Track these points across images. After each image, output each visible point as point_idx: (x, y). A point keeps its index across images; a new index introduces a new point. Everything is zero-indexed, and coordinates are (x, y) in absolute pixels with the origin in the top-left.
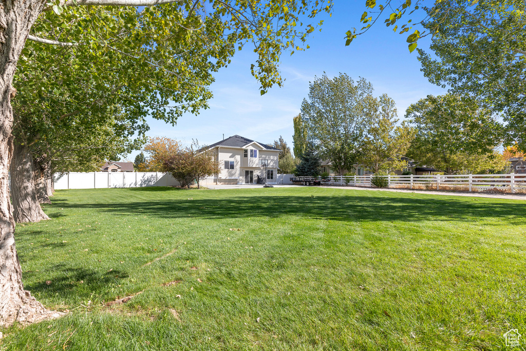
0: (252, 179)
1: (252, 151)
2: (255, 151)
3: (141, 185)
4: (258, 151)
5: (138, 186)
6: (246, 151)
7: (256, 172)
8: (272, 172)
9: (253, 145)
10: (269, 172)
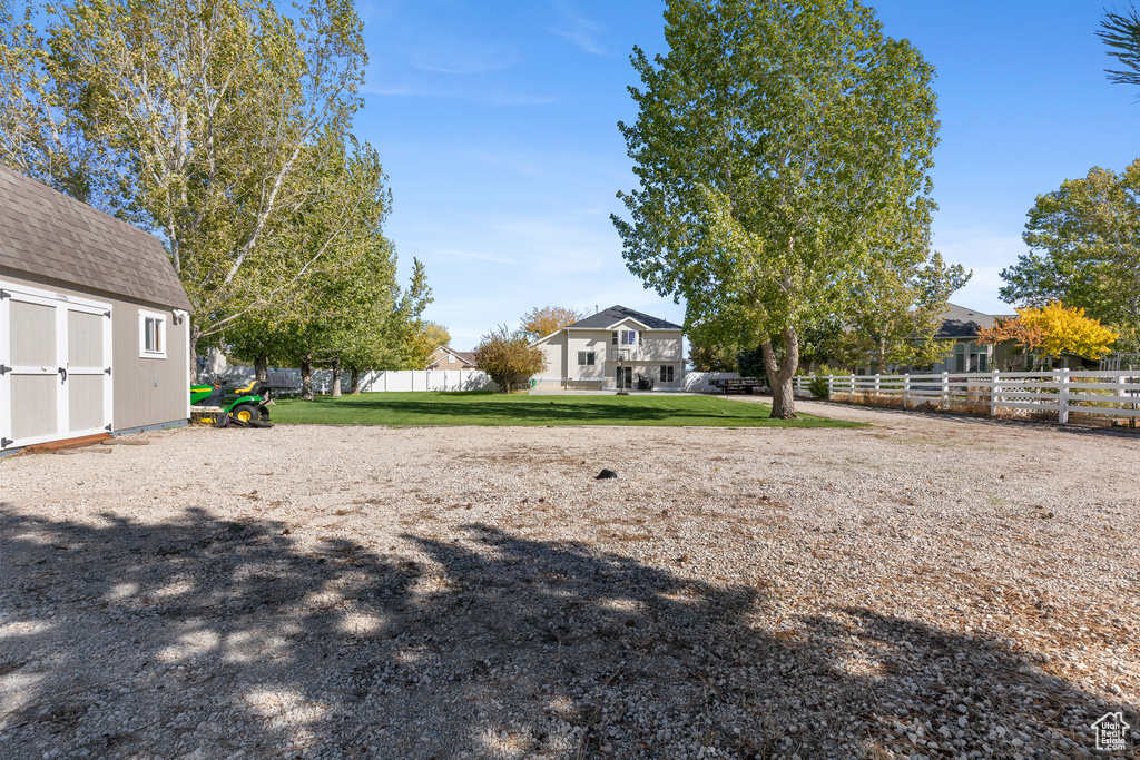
0: (629, 380)
1: (625, 333)
2: (633, 333)
3: (467, 388)
4: (637, 334)
5: (462, 389)
6: (615, 334)
7: (637, 370)
8: (671, 369)
9: (628, 323)
10: (663, 369)
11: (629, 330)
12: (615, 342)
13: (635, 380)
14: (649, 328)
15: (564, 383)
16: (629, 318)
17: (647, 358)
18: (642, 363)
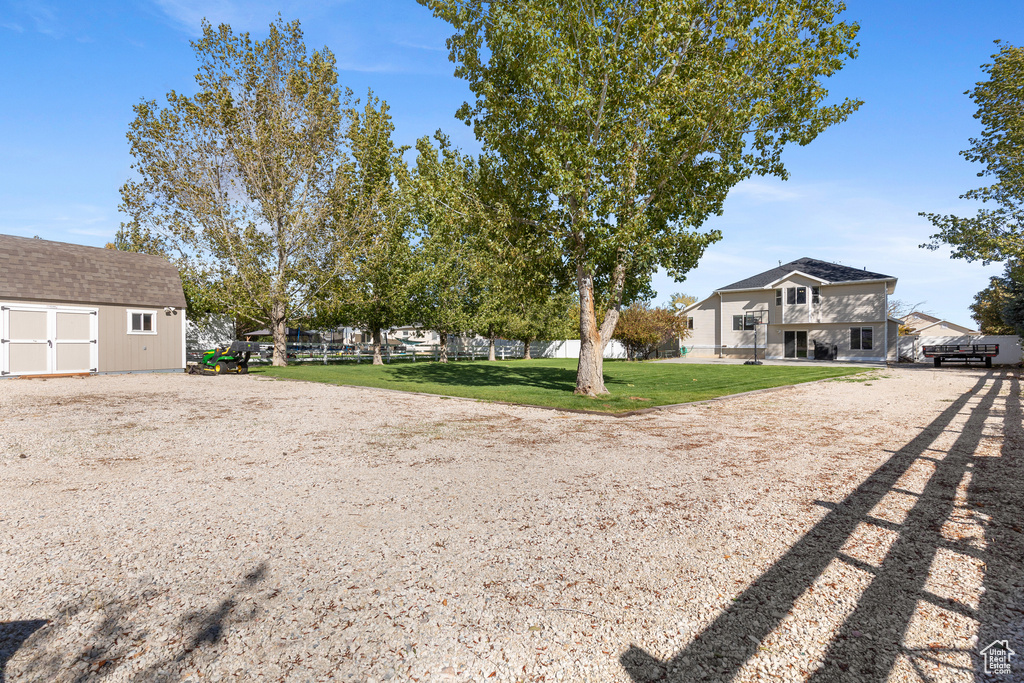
0: (803, 347)
1: (791, 290)
2: (803, 291)
4: (809, 290)
6: (779, 292)
7: (812, 334)
8: (868, 331)
9: (795, 278)
10: (855, 333)
11: (797, 286)
12: (779, 302)
13: (811, 348)
14: (825, 282)
15: (718, 351)
16: (796, 272)
17: (827, 319)
18: (818, 326)
